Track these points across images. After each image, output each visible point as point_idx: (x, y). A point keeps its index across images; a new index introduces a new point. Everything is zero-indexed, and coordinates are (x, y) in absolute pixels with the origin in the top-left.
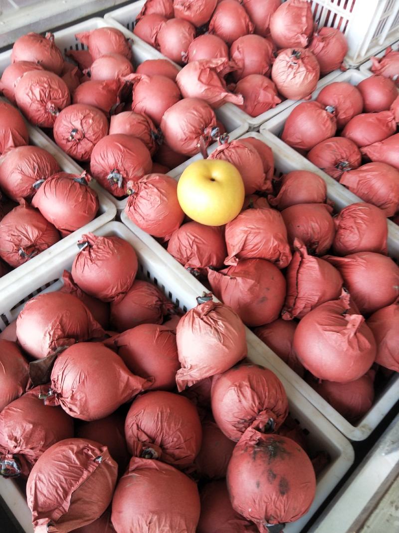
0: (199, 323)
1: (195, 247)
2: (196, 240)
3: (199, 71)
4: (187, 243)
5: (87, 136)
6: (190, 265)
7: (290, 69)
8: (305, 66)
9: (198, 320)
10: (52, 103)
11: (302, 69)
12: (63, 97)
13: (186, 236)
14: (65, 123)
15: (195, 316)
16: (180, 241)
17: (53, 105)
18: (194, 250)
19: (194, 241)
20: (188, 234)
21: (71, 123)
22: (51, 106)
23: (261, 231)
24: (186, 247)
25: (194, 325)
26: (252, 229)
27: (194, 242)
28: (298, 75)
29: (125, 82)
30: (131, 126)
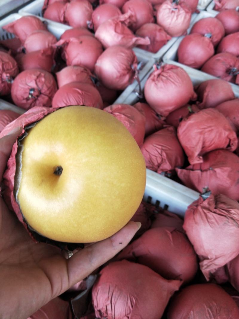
0: (214, 217)
1: (164, 154)
2: (164, 148)
3: (114, 25)
4: (156, 152)
5: (43, 91)
6: (162, 170)
7: (173, 14)
8: (184, 9)
9: (210, 215)
10: (7, 73)
11: (182, 12)
12: (14, 67)
13: (154, 148)
14: (21, 86)
15: (206, 211)
16: (150, 153)
17: (8, 75)
18: (164, 157)
19: (162, 149)
20: (154, 145)
21: (27, 85)
22: (7, 76)
23: (213, 128)
24: (155, 156)
25: (209, 220)
26: (205, 128)
27: (163, 151)
28: (180, 16)
29: (56, 47)
30: (77, 75)
